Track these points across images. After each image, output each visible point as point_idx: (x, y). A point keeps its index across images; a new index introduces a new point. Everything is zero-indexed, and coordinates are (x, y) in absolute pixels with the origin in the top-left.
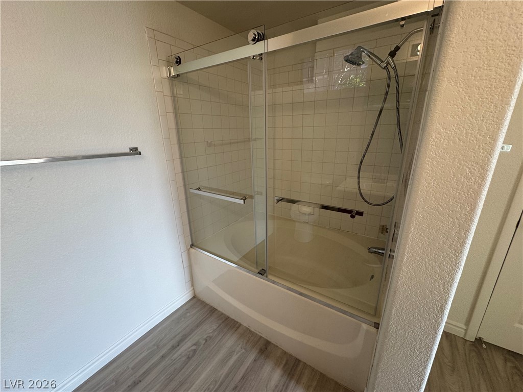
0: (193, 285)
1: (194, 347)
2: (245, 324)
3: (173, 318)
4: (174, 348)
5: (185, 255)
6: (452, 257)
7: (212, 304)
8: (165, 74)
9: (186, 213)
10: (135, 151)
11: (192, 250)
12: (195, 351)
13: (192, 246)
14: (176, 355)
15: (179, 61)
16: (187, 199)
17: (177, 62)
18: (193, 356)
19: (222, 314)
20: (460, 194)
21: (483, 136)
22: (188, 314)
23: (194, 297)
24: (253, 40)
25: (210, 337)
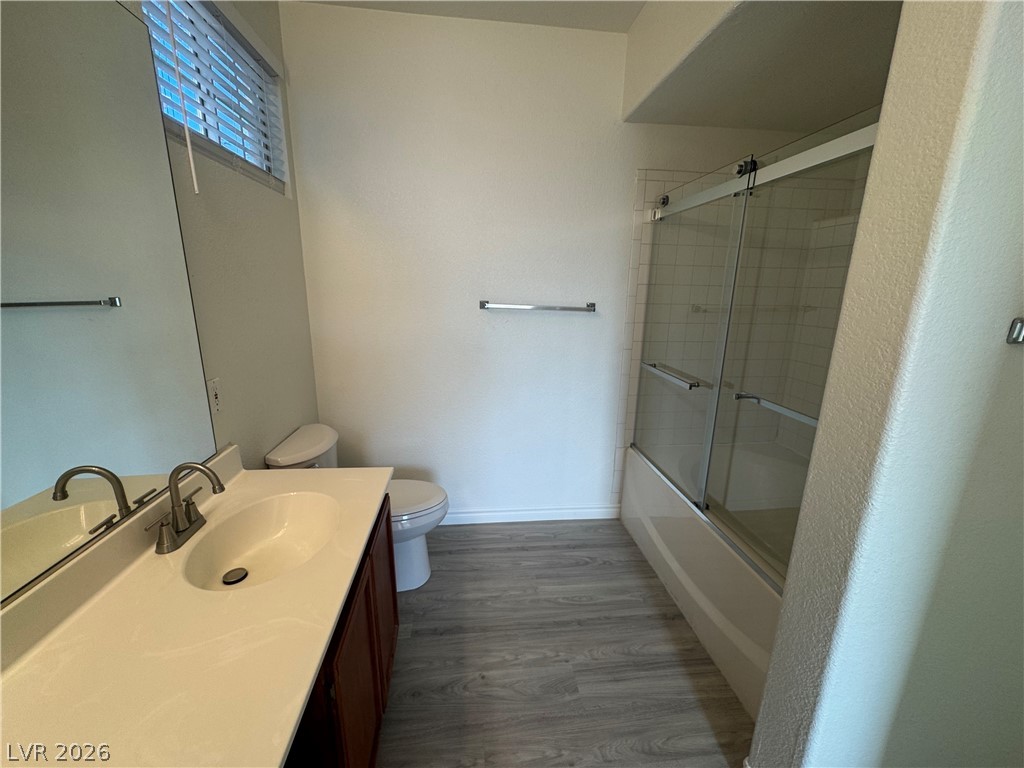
0: (620, 502)
1: (587, 560)
2: (662, 579)
3: (583, 524)
4: (568, 547)
5: (620, 453)
6: (860, 482)
7: (634, 537)
8: (649, 216)
9: (635, 397)
10: (591, 307)
11: (630, 450)
12: (587, 563)
13: (633, 445)
14: (567, 554)
15: (665, 201)
16: (641, 377)
17: (663, 203)
18: (583, 565)
19: (641, 553)
20: (871, 385)
21: (896, 306)
22: (601, 530)
23: (618, 519)
24: (739, 172)
25: (611, 564)
